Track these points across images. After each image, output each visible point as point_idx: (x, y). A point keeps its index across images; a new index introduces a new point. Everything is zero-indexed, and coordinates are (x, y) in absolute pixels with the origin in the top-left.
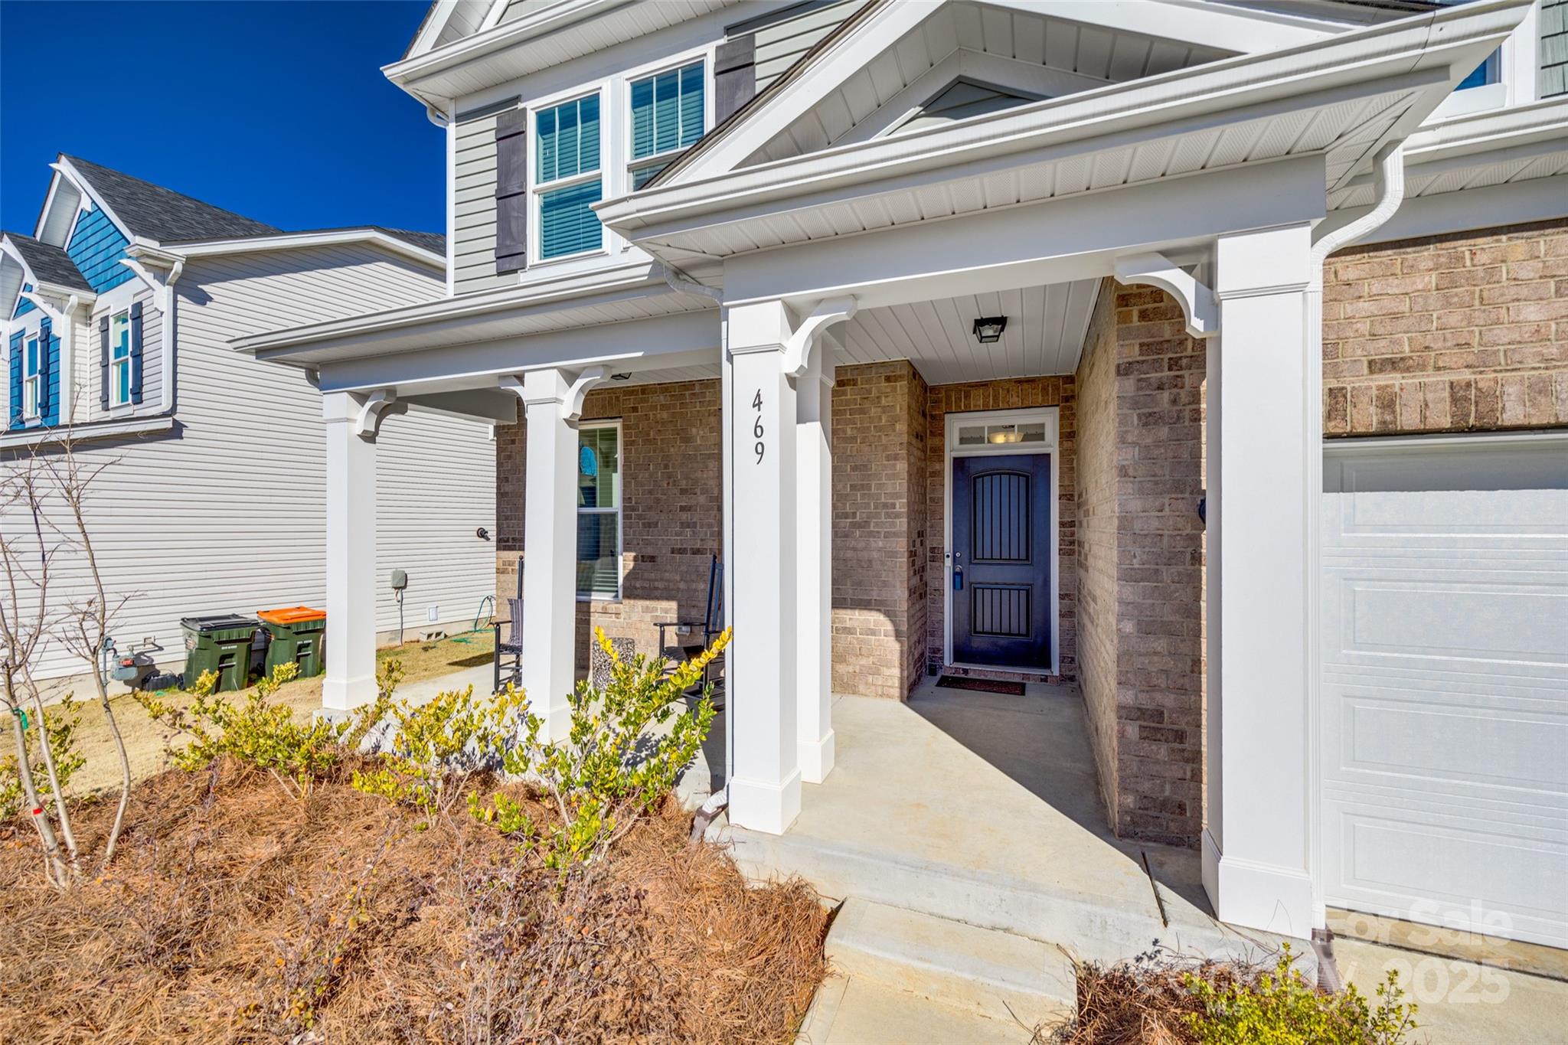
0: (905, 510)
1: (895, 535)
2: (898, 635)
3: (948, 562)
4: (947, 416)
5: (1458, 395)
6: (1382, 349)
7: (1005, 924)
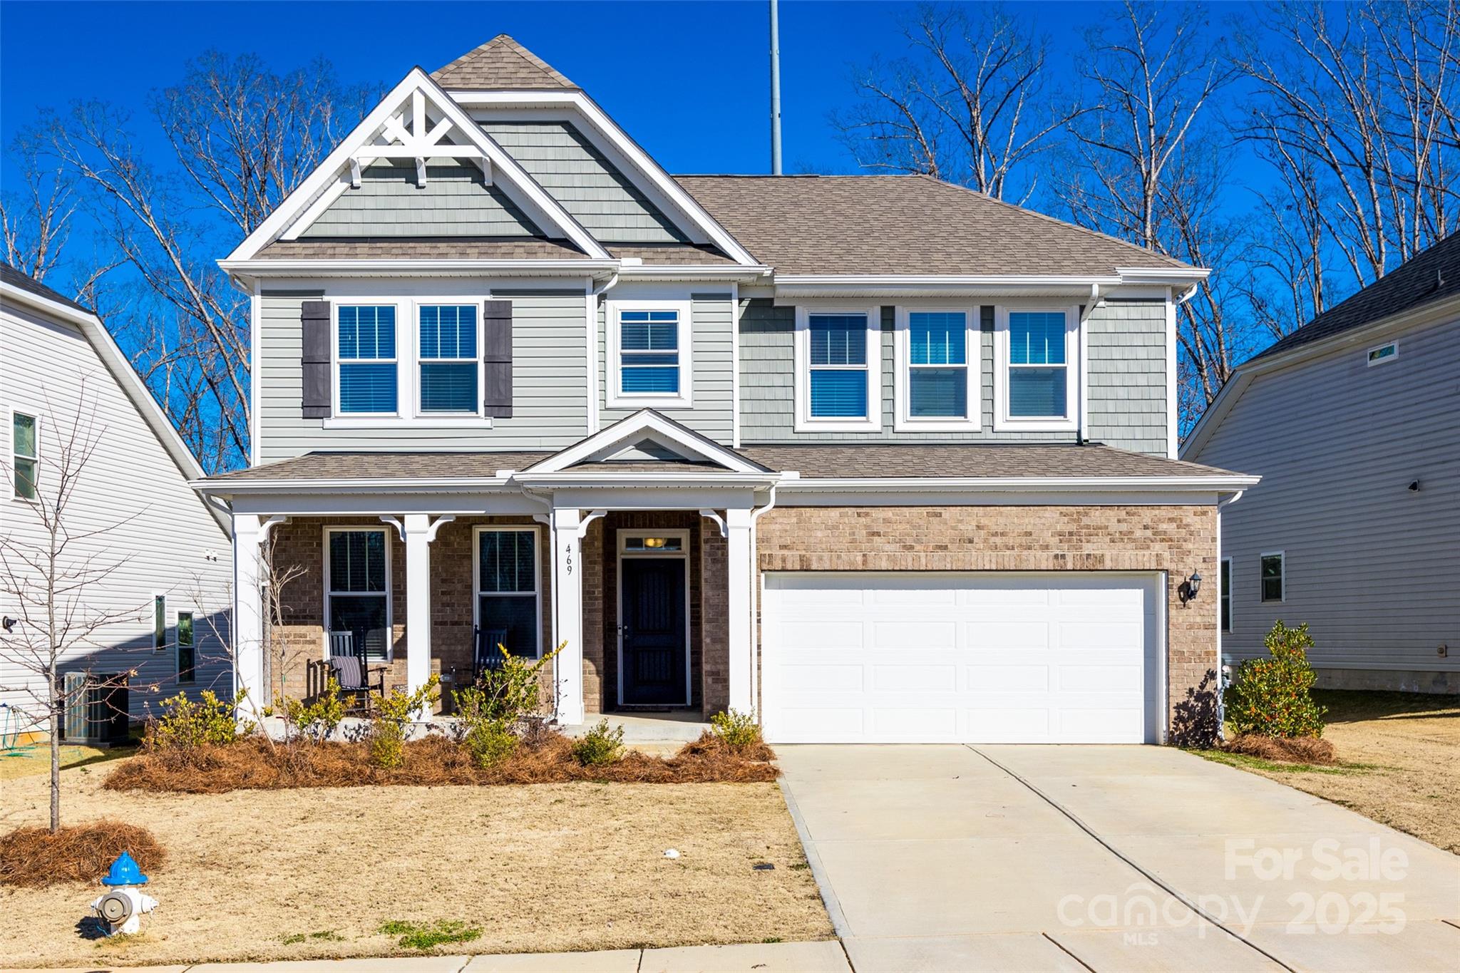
0: (601, 595)
1: (595, 610)
2: (598, 673)
3: (620, 632)
4: (618, 530)
5: (802, 558)
6: (783, 542)
7: (666, 737)
